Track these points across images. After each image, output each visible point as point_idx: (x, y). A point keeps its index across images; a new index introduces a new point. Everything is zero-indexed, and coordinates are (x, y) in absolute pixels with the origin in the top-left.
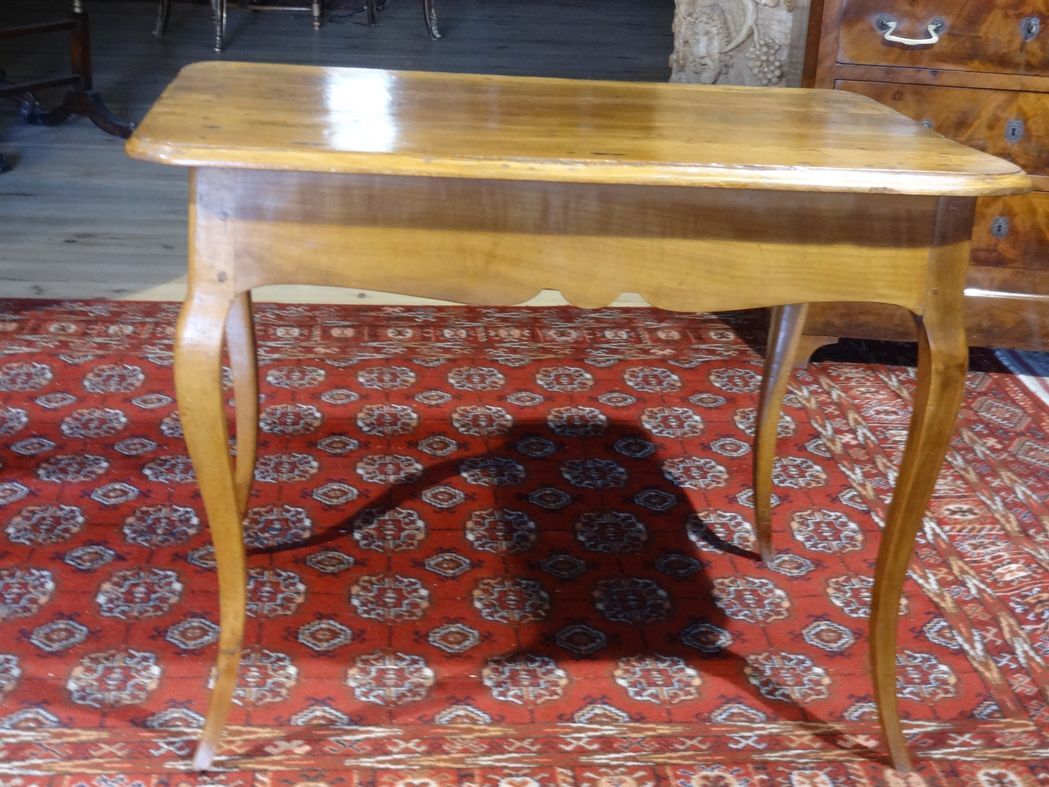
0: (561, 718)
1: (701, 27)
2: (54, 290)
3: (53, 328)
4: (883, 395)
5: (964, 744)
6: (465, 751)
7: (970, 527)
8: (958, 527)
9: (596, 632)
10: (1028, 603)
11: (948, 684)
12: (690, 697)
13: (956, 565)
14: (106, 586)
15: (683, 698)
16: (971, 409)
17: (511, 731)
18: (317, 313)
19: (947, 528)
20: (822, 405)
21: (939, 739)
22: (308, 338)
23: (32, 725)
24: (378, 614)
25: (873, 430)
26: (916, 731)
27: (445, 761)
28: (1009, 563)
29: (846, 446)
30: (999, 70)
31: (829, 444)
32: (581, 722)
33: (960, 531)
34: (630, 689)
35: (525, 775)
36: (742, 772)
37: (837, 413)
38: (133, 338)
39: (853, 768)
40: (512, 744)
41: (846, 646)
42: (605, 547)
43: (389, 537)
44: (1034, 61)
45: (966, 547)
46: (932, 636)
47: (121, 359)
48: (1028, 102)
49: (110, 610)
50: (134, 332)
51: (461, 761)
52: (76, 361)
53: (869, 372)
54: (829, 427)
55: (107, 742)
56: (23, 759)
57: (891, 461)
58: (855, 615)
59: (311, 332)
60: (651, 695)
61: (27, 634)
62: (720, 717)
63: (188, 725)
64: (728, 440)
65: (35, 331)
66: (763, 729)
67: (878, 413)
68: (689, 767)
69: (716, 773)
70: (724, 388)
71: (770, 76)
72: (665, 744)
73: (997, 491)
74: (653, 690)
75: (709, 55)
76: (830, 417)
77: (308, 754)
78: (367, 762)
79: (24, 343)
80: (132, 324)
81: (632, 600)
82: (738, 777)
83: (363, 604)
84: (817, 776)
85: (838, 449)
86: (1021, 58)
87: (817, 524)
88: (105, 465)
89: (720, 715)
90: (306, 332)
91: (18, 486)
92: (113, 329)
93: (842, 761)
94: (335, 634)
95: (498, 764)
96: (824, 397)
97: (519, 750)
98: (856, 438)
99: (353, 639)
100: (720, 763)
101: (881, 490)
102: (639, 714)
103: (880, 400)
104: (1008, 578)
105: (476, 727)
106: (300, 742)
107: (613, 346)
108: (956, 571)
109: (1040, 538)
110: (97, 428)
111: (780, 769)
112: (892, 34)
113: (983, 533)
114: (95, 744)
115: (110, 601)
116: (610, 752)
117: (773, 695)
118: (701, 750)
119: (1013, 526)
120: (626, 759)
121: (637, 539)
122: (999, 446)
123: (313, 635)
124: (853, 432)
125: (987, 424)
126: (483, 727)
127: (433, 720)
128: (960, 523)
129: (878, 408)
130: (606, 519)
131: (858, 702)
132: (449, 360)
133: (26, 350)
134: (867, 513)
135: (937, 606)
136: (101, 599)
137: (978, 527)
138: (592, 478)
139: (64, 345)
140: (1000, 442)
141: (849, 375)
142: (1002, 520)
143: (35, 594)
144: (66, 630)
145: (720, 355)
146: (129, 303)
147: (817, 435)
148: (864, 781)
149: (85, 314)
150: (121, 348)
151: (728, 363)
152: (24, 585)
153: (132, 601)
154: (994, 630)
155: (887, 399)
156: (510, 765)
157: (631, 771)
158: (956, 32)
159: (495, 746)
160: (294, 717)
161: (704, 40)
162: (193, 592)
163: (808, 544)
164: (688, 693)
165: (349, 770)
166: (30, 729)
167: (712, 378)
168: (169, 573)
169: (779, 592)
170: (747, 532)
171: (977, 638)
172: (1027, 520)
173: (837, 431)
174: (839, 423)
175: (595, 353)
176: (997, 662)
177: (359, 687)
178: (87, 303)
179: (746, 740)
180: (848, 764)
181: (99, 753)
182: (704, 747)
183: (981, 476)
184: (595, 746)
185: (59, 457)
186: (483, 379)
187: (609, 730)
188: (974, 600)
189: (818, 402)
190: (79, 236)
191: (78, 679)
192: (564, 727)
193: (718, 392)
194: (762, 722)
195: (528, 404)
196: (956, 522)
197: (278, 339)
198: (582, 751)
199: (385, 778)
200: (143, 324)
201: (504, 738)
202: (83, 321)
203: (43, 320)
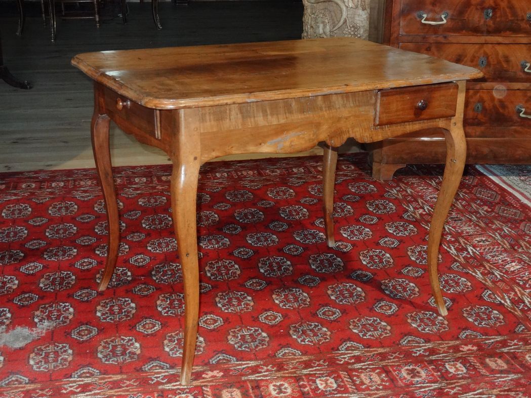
0: (333, 349)
1: (319, 20)
2: (17, 167)
3: (24, 186)
4: (431, 190)
5: (515, 345)
6: (294, 368)
7: (488, 248)
8: (483, 248)
9: (335, 309)
10: (524, 280)
11: (500, 319)
12: (388, 335)
13: (487, 265)
14: (99, 308)
15: (385, 335)
16: (472, 193)
17: (312, 357)
18: (152, 170)
19: (478, 249)
20: (404, 196)
21: (504, 344)
22: (152, 182)
23: (88, 375)
24: (232, 310)
25: (431, 206)
26: (492, 341)
27: (287, 373)
28: (511, 263)
29: (421, 215)
30: (475, 34)
31: (413, 215)
32: (342, 350)
33: (484, 250)
34: (360, 334)
35: (326, 376)
36: (423, 365)
37: (413, 200)
38: (66, 188)
39: (471, 360)
40: (315, 363)
41: (449, 306)
42: (326, 270)
43: (224, 274)
44: (490, 29)
45: (488, 257)
46: (486, 298)
47: (63, 199)
48: (488, 49)
49: (105, 319)
50: (65, 185)
51: (295, 373)
52: (41, 201)
53: (421, 180)
54: (411, 207)
55: (127, 380)
56: (90, 391)
58: (449, 292)
59: (152, 179)
60: (370, 335)
61: (70, 334)
62: (404, 342)
63: (162, 368)
64: (367, 216)
65: (15, 188)
66: (425, 346)
67: (431, 198)
68: (398, 366)
69: (411, 367)
70: (357, 192)
72: (383, 357)
73: (496, 230)
74: (370, 333)
75: (324, 33)
76: (410, 202)
77: (223, 376)
78: (252, 377)
79: (12, 194)
80: (63, 181)
81: (347, 294)
82: (422, 368)
83: (223, 306)
84: (456, 364)
85: (418, 216)
86: (484, 29)
87: (420, 252)
88: (75, 250)
89: (404, 341)
90: (149, 179)
91: (37, 264)
92: (54, 185)
93: (465, 357)
94: (215, 321)
95: (312, 373)
96: (404, 193)
97: (318, 365)
98: (425, 211)
99: (224, 323)
100: (411, 363)
102: (368, 345)
103: (431, 192)
104: (512, 269)
105: (296, 357)
106: (218, 371)
107: (299, 176)
108: (488, 268)
109: (520, 250)
110: (63, 233)
111: (439, 363)
112: (425, 20)
113: (495, 250)
114: (121, 381)
115: (103, 314)
116: (361, 363)
117: (424, 331)
118: (401, 358)
119: (507, 246)
120: (368, 365)
121: (339, 265)
122: (490, 210)
123: (205, 322)
124: (423, 208)
125: (481, 200)
126: (299, 357)
127: (275, 356)
128: (483, 246)
129: (431, 196)
130: (322, 257)
131: (463, 330)
132: (223, 188)
133: (14, 198)
135: (484, 284)
136: (99, 314)
137: (492, 247)
138: (309, 239)
139: (33, 194)
140: (489, 208)
141: (413, 182)
142: (502, 243)
143: (65, 314)
144: (86, 330)
145: (350, 176)
146: (56, 171)
147: (407, 211)
148: (478, 364)
149: (37, 178)
150: (61, 193)
151: (355, 180)
152: (59, 311)
153: (114, 314)
154: (513, 293)
155: (433, 192)
156: (318, 373)
157: (373, 370)
158: (454, 18)
159: (307, 365)
160: (211, 360)
161: (321, 26)
162: (141, 307)
163: (418, 261)
164: (386, 333)
165: (245, 381)
166: (87, 377)
167: (350, 187)
168: (127, 299)
169: (412, 284)
170: (389, 258)
171: (506, 297)
172: (513, 243)
173: (415, 208)
174: (415, 204)
175: (291, 179)
176: (518, 307)
177: (235, 344)
178: (36, 172)
179: (419, 352)
180: (469, 358)
181: (125, 385)
182: (402, 356)
183: (487, 224)
184: (353, 361)
185: (51, 249)
186: (242, 196)
187: (357, 353)
188: (500, 280)
189: (402, 196)
190: (18, 139)
191: (102, 352)
192: (335, 353)
193: (354, 194)
194: (423, 343)
195: (268, 206)
196: (481, 246)
197: (137, 184)
198: (347, 363)
199: (263, 384)
200: (68, 181)
201: (310, 361)
202: (37, 181)
203: (18, 182)
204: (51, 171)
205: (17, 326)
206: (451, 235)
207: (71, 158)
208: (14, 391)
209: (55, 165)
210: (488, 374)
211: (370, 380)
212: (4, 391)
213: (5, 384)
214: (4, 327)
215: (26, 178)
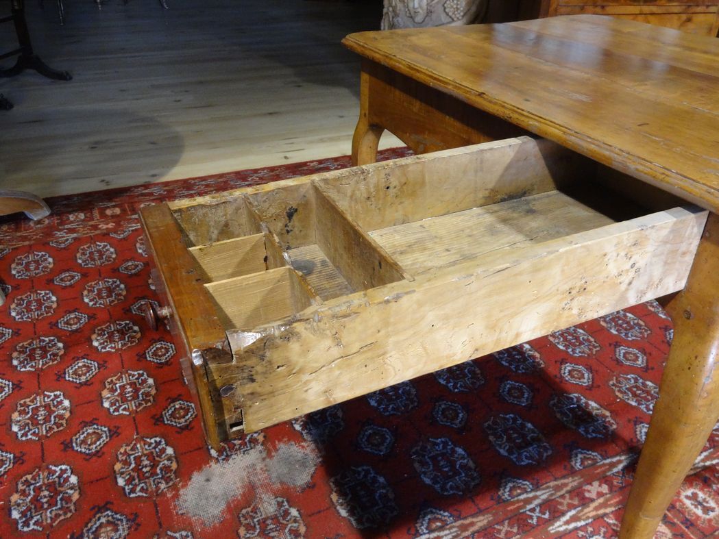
2: (117, 181)
18: (276, 172)
24: (524, 369)
49: (385, 410)
55: (498, 523)
61: (359, 445)
63: (526, 491)
65: (134, 211)
71: (458, 16)
77: (610, 491)
83: (510, 364)
94: (521, 391)
99: (532, 391)
106: (598, 483)
114: (492, 527)
123: (511, 395)
144: (375, 434)
153: (392, 399)
178: (145, 187)
190: (94, 143)
191: (425, 474)
204: (162, 183)
207: (173, 163)
209: (162, 175)
214: (259, 447)
215: (138, 196)
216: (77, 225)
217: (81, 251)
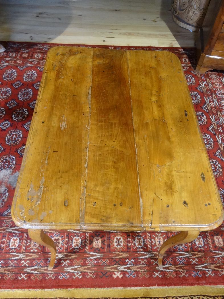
3: (36, 56)
4: (221, 86)
25: (218, 101)
29: (212, 107)
31: (208, 107)
35: (140, 236)
37: (210, 94)
39: (208, 235)
52: (42, 70)
53: (218, 76)
54: (208, 100)
57: (221, 113)
65: (32, 57)
67: (219, 94)
76: (208, 96)
79: (30, 62)
84: (200, 238)
85: (210, 108)
87: (204, 139)
93: (206, 232)
96: (207, 87)
98: (214, 104)
101: (219, 126)
124: (213, 102)
129: (220, 92)
133: (30, 65)
134: (215, 135)
139: (39, 63)
141: (213, 78)
146: (52, 44)
147: (205, 103)
148: (210, 240)
149: (42, 49)
155: (221, 88)
156: (138, 232)
157: (162, 234)
165: (105, 233)
173: (210, 101)
174: (210, 98)
178: (42, 44)
189: (206, 89)
190: (39, 14)
199: (112, 236)
202: (42, 53)
203: (33, 52)
204: (50, 44)
205: (17, 170)
206: (222, 127)
207: (60, 33)
208: (9, 220)
210: (212, 250)
211: (159, 242)
212: (4, 219)
213: (6, 214)
214: (11, 170)
215: (38, 49)
216: (11, 59)
217: (6, 72)
